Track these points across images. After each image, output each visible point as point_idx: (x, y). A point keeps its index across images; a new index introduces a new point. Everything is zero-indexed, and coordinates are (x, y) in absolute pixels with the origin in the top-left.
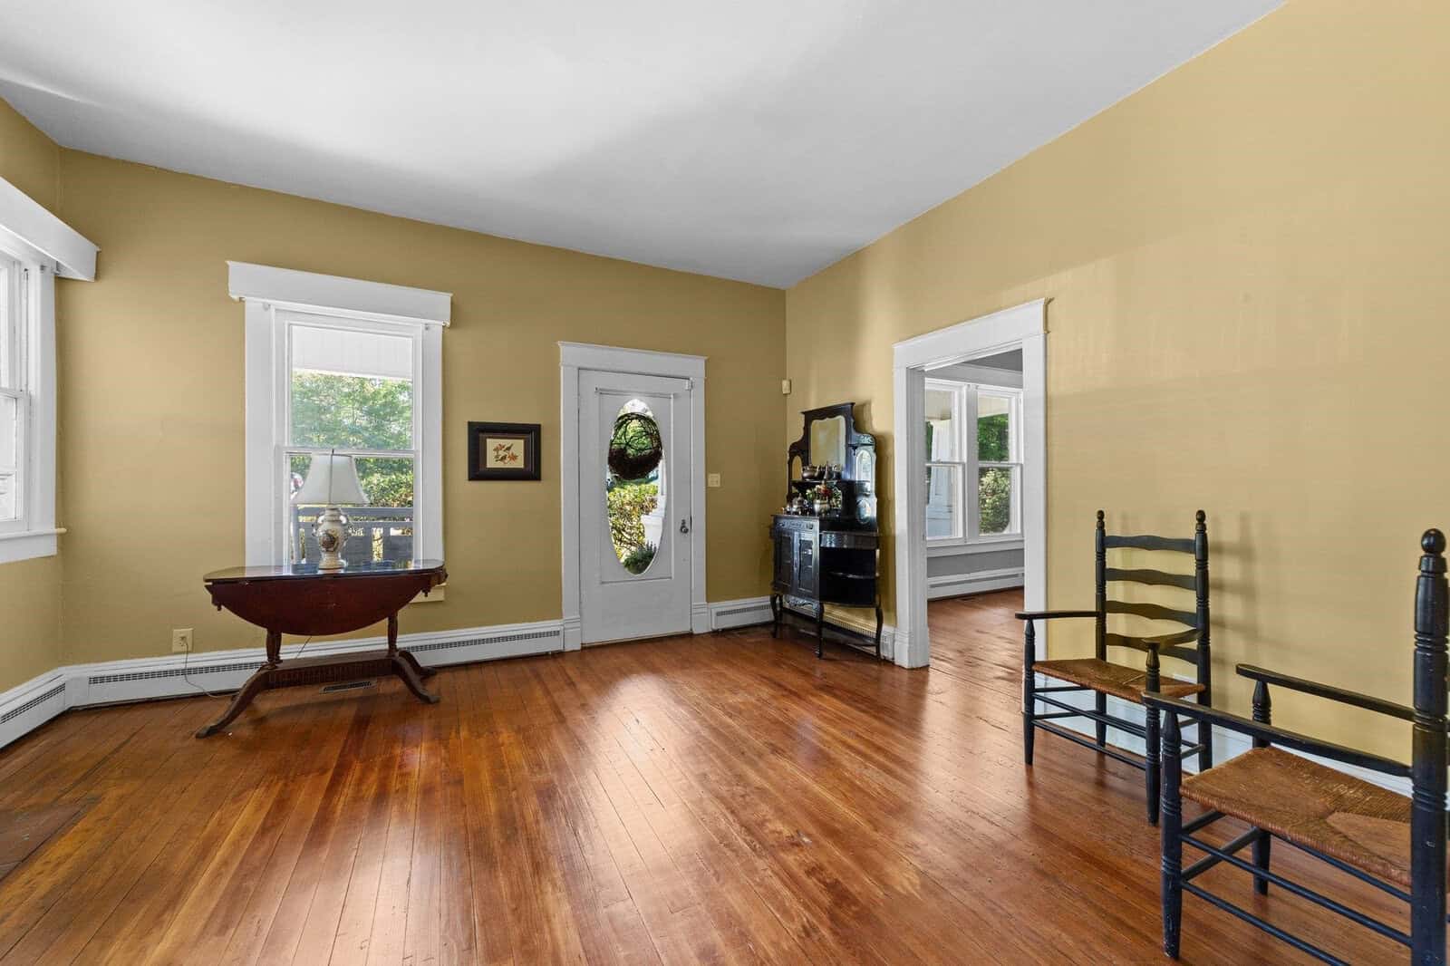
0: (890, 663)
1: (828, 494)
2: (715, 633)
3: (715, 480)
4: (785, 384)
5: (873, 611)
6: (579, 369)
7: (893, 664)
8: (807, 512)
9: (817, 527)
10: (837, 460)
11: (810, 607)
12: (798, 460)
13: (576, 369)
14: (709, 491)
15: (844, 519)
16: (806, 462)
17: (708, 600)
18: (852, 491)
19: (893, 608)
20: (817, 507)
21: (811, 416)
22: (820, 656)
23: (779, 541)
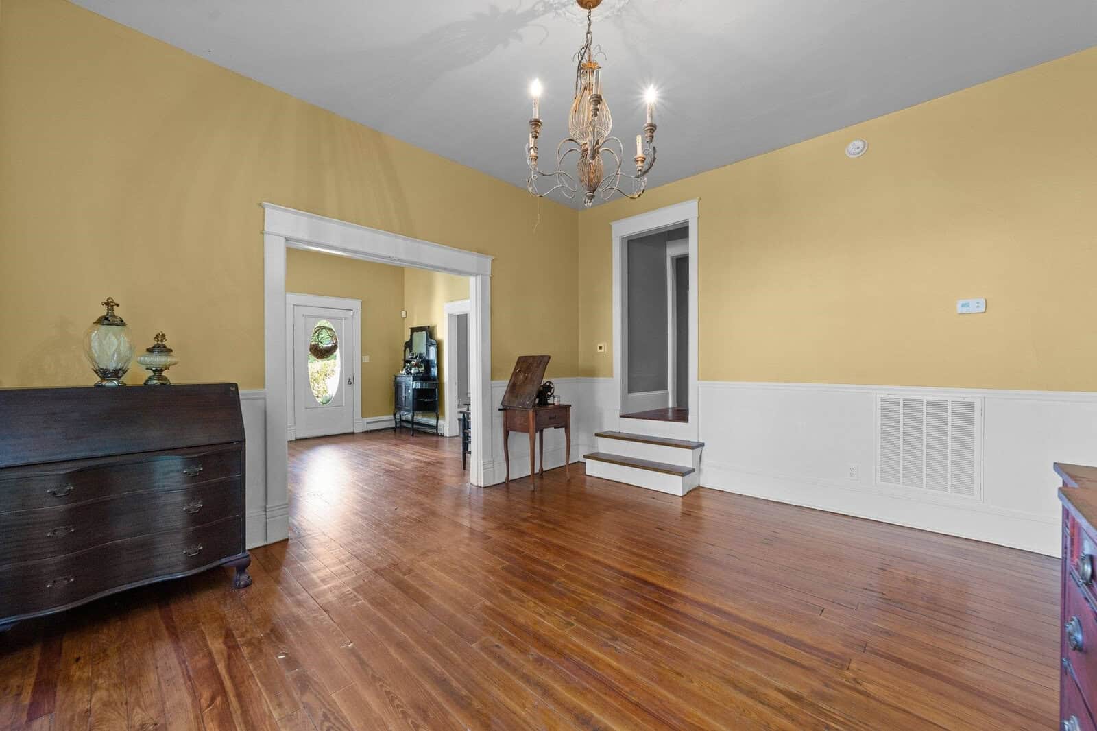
0: (442, 436)
1: (417, 366)
2: (367, 432)
3: (366, 359)
4: (404, 313)
5: (435, 414)
6: (294, 305)
7: (443, 436)
8: (409, 373)
9: (412, 380)
10: (423, 351)
11: (409, 417)
12: (408, 350)
13: (292, 306)
14: (362, 363)
15: (425, 377)
16: (411, 351)
17: (363, 416)
18: (428, 364)
19: (443, 413)
20: (413, 372)
21: (413, 330)
22: (413, 435)
23: (397, 386)
